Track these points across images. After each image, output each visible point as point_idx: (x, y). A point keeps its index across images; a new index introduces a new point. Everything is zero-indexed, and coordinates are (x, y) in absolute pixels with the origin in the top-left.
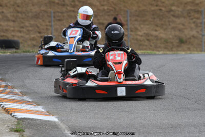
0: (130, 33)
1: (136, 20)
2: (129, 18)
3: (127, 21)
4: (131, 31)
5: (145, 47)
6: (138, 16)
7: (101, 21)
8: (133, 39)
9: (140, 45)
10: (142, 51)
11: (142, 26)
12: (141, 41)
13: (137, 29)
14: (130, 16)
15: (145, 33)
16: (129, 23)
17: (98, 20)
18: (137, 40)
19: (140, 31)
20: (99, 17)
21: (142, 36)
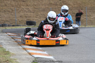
0: (87, 17)
1: (90, 12)
2: (87, 11)
3: (86, 12)
4: (88, 16)
5: (94, 24)
6: (91, 9)
7: (74, 12)
8: (89, 20)
9: (92, 23)
10: (93, 26)
11: (93, 14)
12: (92, 21)
13: (90, 16)
14: (87, 10)
15: (94, 18)
16: (87, 13)
17: (72, 11)
18: (90, 20)
19: (92, 16)
20: (73, 10)
21: (93, 19)
